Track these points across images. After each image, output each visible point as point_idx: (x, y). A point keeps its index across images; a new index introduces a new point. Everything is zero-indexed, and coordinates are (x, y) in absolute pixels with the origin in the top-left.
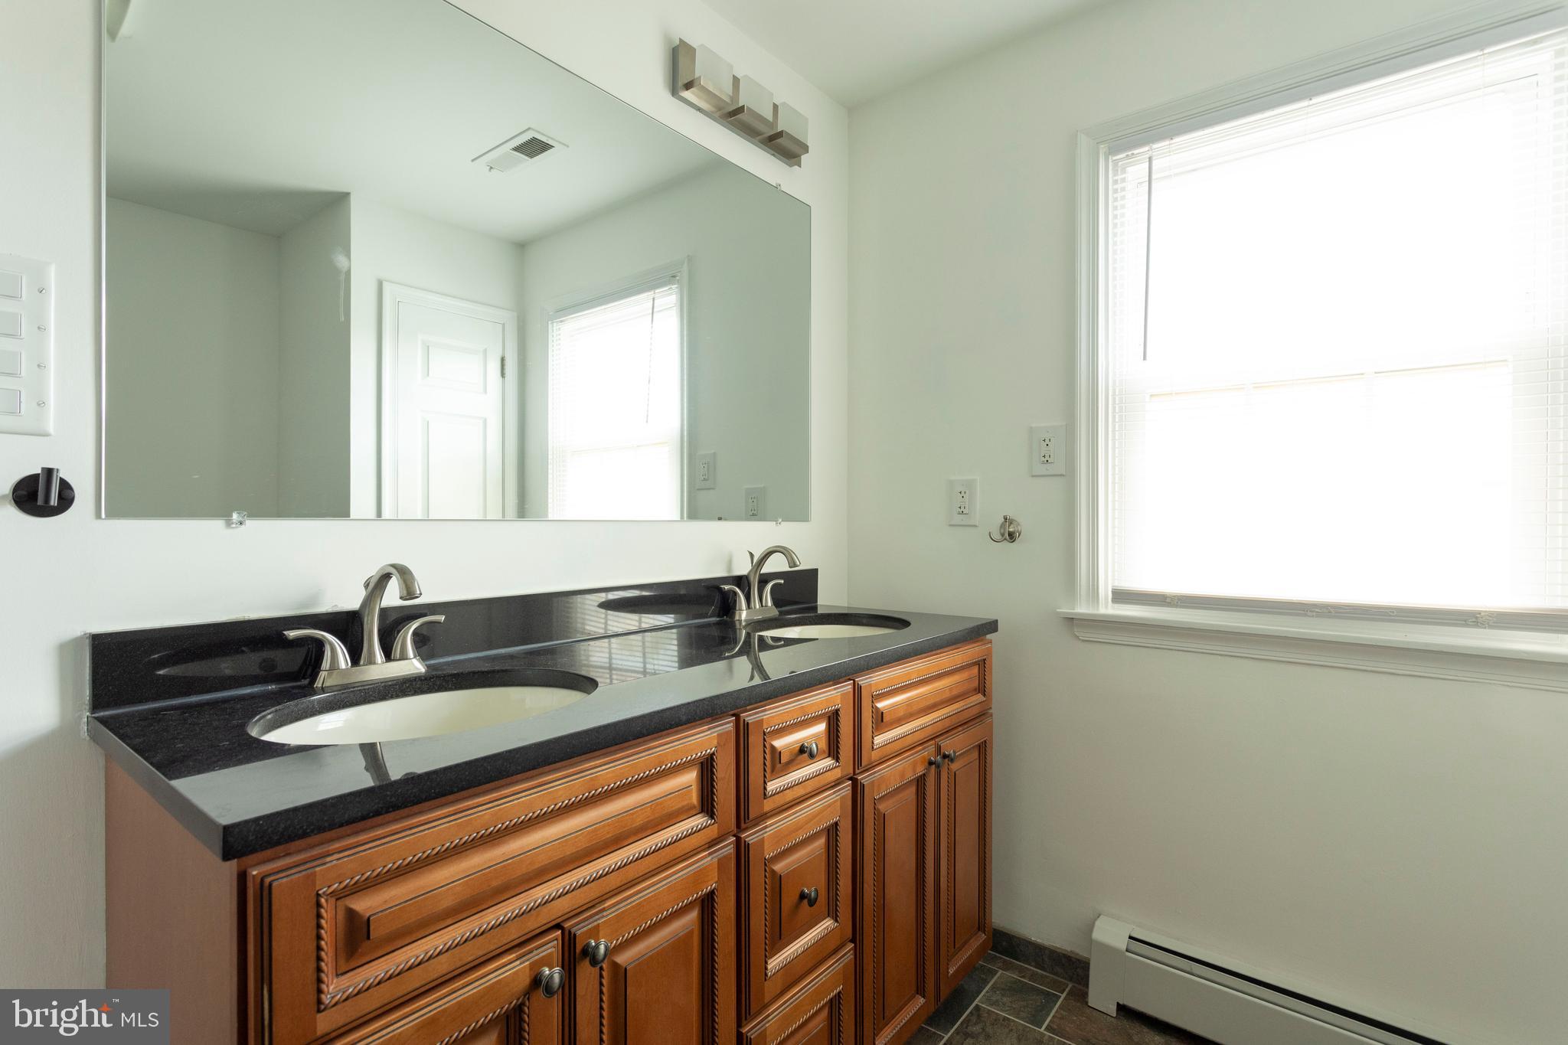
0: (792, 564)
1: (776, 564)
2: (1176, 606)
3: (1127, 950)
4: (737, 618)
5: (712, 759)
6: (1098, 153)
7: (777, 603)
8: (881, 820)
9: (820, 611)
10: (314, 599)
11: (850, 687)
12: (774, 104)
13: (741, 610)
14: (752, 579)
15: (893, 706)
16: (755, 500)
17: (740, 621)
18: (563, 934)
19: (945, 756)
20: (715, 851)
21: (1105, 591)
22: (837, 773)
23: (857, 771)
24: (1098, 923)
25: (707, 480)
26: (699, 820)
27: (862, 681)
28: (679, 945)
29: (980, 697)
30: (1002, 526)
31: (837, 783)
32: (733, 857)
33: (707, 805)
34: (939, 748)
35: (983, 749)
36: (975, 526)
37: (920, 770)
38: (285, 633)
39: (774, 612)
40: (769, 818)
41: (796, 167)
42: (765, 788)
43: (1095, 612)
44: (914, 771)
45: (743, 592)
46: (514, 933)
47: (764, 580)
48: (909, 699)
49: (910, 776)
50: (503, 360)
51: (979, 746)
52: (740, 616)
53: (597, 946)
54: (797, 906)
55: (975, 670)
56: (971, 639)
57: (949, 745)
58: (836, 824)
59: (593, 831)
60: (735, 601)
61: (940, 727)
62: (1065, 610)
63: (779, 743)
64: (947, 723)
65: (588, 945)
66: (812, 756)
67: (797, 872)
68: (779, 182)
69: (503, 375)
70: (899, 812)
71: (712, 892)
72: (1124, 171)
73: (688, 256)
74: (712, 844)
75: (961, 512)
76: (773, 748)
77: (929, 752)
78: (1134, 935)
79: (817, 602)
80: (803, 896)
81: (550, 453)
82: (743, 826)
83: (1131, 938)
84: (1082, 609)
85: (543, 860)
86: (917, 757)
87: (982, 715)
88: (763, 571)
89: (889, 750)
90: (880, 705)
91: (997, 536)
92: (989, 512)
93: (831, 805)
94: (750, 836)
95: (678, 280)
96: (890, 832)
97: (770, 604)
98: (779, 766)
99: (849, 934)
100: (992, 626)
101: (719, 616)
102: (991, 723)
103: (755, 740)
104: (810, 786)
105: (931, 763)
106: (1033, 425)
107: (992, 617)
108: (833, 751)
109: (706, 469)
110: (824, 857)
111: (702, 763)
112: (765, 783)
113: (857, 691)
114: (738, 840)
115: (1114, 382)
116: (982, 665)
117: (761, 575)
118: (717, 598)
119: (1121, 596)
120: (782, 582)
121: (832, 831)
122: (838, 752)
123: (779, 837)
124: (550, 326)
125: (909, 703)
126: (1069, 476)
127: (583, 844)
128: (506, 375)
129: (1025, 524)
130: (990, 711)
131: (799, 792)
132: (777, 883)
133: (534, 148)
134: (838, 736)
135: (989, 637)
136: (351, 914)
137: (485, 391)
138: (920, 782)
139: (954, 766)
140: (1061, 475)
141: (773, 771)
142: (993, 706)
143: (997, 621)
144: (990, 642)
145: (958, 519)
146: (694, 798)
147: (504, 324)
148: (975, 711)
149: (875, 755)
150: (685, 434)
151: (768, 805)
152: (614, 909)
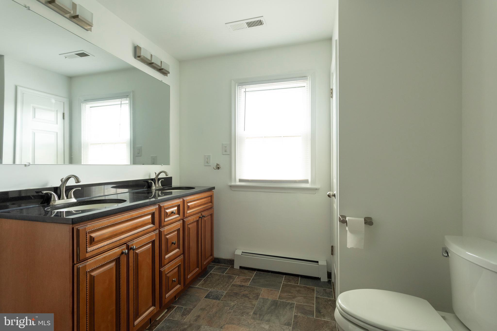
0: (167, 175)
1: (162, 176)
2: (250, 182)
3: (241, 255)
4: (152, 189)
5: (154, 213)
6: (236, 85)
7: (162, 185)
8: (189, 229)
9: (173, 187)
10: (47, 184)
11: (182, 200)
12: (161, 61)
13: (153, 187)
14: (156, 179)
15: (191, 204)
16: (154, 160)
17: (153, 189)
18: (126, 245)
19: (203, 216)
20: (155, 232)
21: (237, 180)
22: (179, 218)
23: (184, 218)
24: (236, 251)
25: (139, 154)
26: (151, 225)
27: (185, 199)
28: (148, 250)
29: (211, 204)
30: (216, 166)
31: (179, 220)
32: (158, 233)
33: (153, 222)
34: (202, 215)
35: (212, 215)
36: (210, 166)
37: (197, 219)
38: (42, 192)
39: (162, 187)
40: (166, 226)
41: (166, 76)
42: (165, 220)
43: (236, 184)
44: (196, 219)
45: (153, 182)
46: (118, 243)
47: (159, 179)
48: (195, 203)
49: (195, 220)
50: (64, 114)
51: (211, 215)
52: (153, 188)
53: (133, 247)
54: (171, 245)
55: (210, 198)
56: (209, 191)
57: (204, 214)
58: (179, 229)
59: (132, 225)
60: (152, 185)
61: (202, 210)
62: (230, 184)
63: (167, 211)
64: (203, 209)
65: (131, 247)
66: (174, 213)
67: (171, 238)
68: (162, 80)
69: (64, 118)
70: (193, 227)
71: (154, 240)
72: (241, 89)
73: (133, 91)
74: (154, 230)
75: (207, 163)
76: (166, 212)
77: (199, 215)
78: (243, 252)
79: (172, 185)
80: (172, 243)
81: (82, 144)
82: (160, 227)
83: (242, 252)
84: (233, 184)
85: (123, 230)
86: (197, 216)
87: (211, 208)
88: (158, 177)
89: (190, 214)
90: (189, 204)
91: (215, 168)
92: (213, 163)
93: (178, 225)
94: (162, 230)
95: (129, 97)
96: (191, 231)
97: (160, 185)
98: (167, 216)
99: (182, 252)
100: (214, 188)
101: (147, 188)
102: (214, 210)
103: (163, 210)
104: (174, 220)
105: (200, 217)
106: (223, 143)
107: (214, 186)
108: (179, 213)
109: (139, 150)
110: (177, 236)
111: (152, 214)
112: (165, 219)
113: (184, 201)
114: (159, 230)
115: (239, 135)
116: (211, 196)
117: (158, 178)
118: (146, 184)
119: (241, 181)
120: (163, 180)
121: (178, 230)
122: (180, 214)
123: (168, 230)
124: (82, 104)
125: (195, 204)
126: (230, 155)
127: (130, 228)
128: (65, 119)
129: (221, 166)
130: (213, 207)
131: (171, 221)
132: (167, 240)
133: (83, 55)
134: (180, 210)
135: (213, 190)
136: (91, 237)
137: (57, 123)
138: (197, 221)
139: (205, 219)
140: (229, 154)
141: (166, 217)
142: (214, 206)
143: (215, 187)
144: (213, 192)
145: (207, 164)
146: (150, 221)
147: (64, 102)
148: (210, 207)
149: (187, 215)
150: (132, 140)
151: (165, 223)
152: (136, 241)
